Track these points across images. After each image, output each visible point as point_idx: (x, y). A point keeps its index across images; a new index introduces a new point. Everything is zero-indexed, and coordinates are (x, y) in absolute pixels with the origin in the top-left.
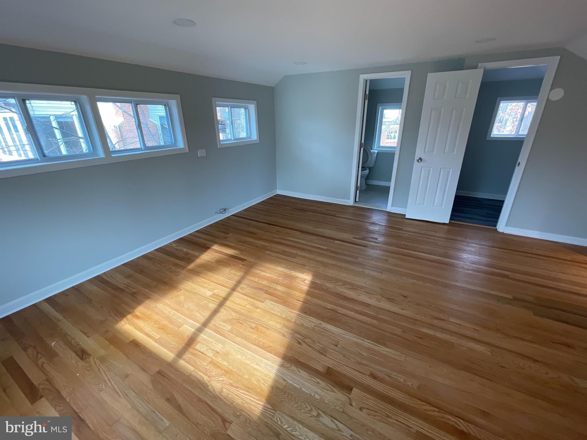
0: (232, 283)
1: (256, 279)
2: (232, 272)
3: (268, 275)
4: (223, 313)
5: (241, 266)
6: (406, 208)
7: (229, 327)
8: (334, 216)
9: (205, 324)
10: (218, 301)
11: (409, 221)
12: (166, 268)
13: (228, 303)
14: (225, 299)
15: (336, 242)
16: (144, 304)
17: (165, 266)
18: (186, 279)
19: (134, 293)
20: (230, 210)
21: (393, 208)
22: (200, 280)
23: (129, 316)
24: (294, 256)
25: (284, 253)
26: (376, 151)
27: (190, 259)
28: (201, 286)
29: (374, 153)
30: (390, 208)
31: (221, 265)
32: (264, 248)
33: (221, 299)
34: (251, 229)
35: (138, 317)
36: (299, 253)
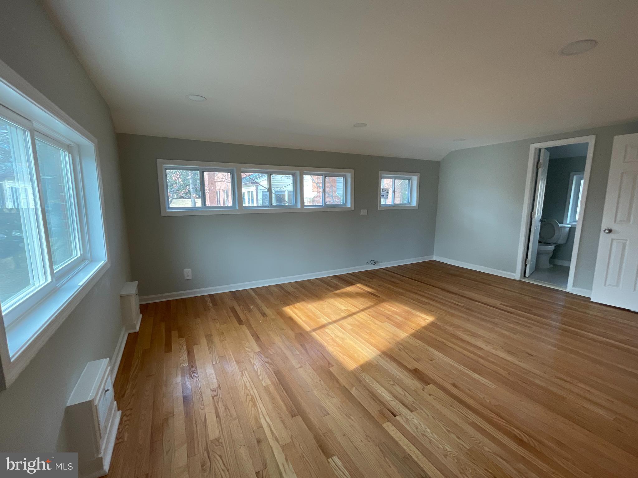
0: (362, 307)
1: (383, 310)
2: (365, 301)
3: (394, 309)
4: (350, 320)
5: (374, 299)
7: (351, 328)
9: (335, 322)
10: (348, 313)
12: (320, 289)
13: (355, 316)
14: (354, 314)
18: (331, 297)
19: (297, 297)
20: (380, 264)
21: (574, 288)
22: (341, 300)
23: (291, 306)
27: (337, 288)
28: (340, 303)
30: (570, 288)
31: (358, 296)
32: (400, 294)
33: (351, 313)
34: (393, 280)
35: (296, 308)
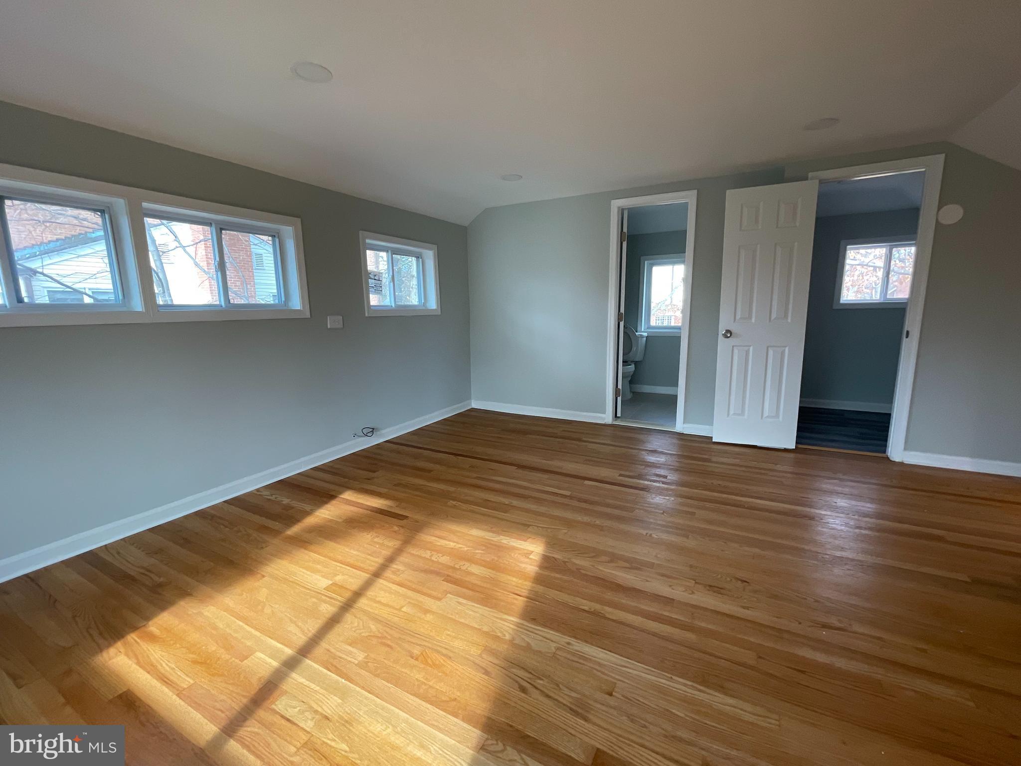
0: (374, 562)
1: (427, 554)
2: (376, 540)
3: (452, 544)
4: (351, 623)
5: (396, 528)
6: (711, 424)
7: (361, 656)
8: (580, 440)
10: (341, 599)
11: (720, 447)
12: (239, 534)
13: (363, 603)
14: (358, 594)
15: (587, 482)
16: (173, 609)
17: (239, 531)
18: (279, 554)
19: (160, 585)
20: (383, 432)
21: (685, 426)
22: (307, 556)
24: (506, 509)
25: (486, 504)
26: (645, 334)
27: (290, 517)
28: (307, 568)
29: (642, 336)
30: (681, 426)
31: (354, 528)
32: (445, 496)
33: (348, 595)
34: (421, 464)
35: (152, 638)
36: (515, 502)
